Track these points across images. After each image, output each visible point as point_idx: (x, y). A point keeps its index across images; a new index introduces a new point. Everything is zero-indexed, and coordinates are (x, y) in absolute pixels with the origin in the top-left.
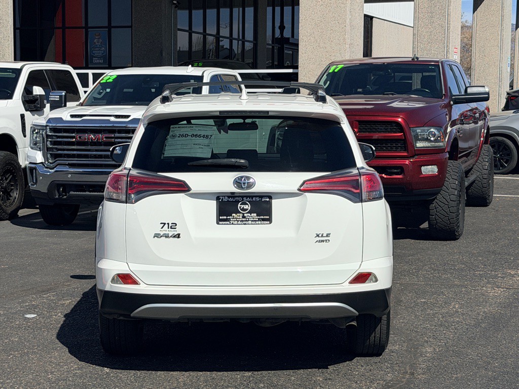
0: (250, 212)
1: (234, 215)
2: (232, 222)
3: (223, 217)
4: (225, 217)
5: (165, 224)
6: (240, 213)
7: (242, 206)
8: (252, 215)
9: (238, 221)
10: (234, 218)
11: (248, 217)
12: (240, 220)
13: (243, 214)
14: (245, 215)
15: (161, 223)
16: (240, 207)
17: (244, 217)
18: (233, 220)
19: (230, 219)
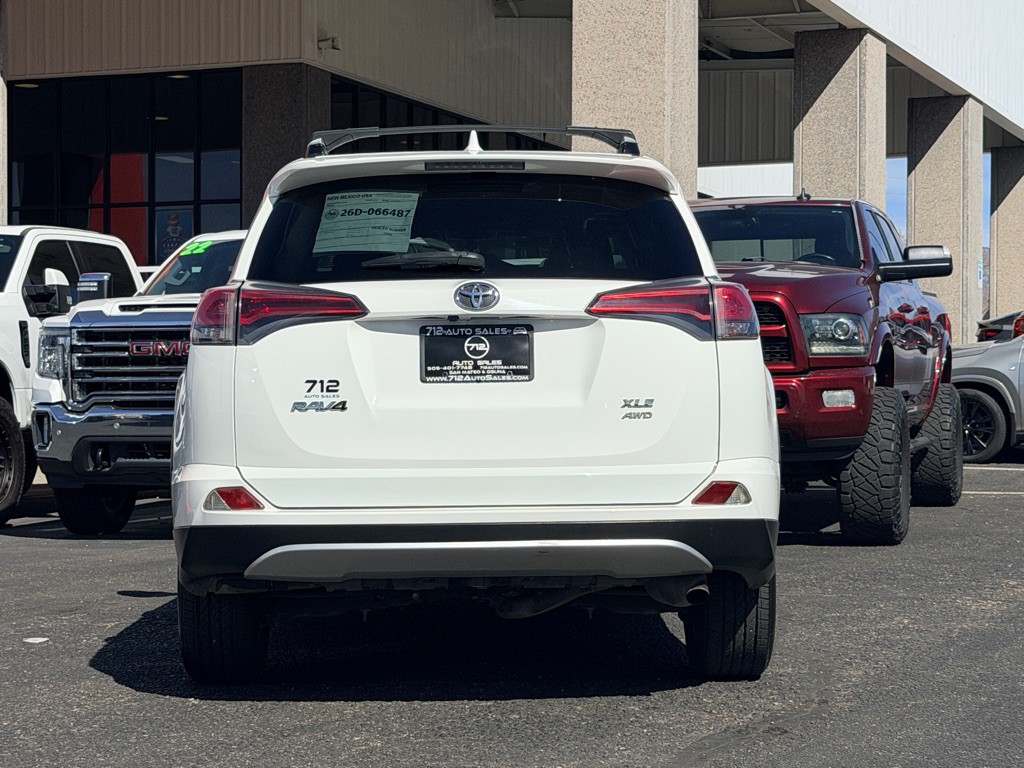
0: (489, 357)
1: (457, 363)
2: (452, 377)
3: (434, 368)
4: (438, 368)
5: (315, 382)
6: (469, 359)
7: (473, 345)
8: (494, 362)
9: (465, 375)
10: (456, 370)
11: (486, 368)
12: (469, 372)
13: (475, 361)
14: (479, 363)
15: (308, 382)
16: (469, 348)
17: (476, 367)
18: (455, 372)
19: (448, 371)
